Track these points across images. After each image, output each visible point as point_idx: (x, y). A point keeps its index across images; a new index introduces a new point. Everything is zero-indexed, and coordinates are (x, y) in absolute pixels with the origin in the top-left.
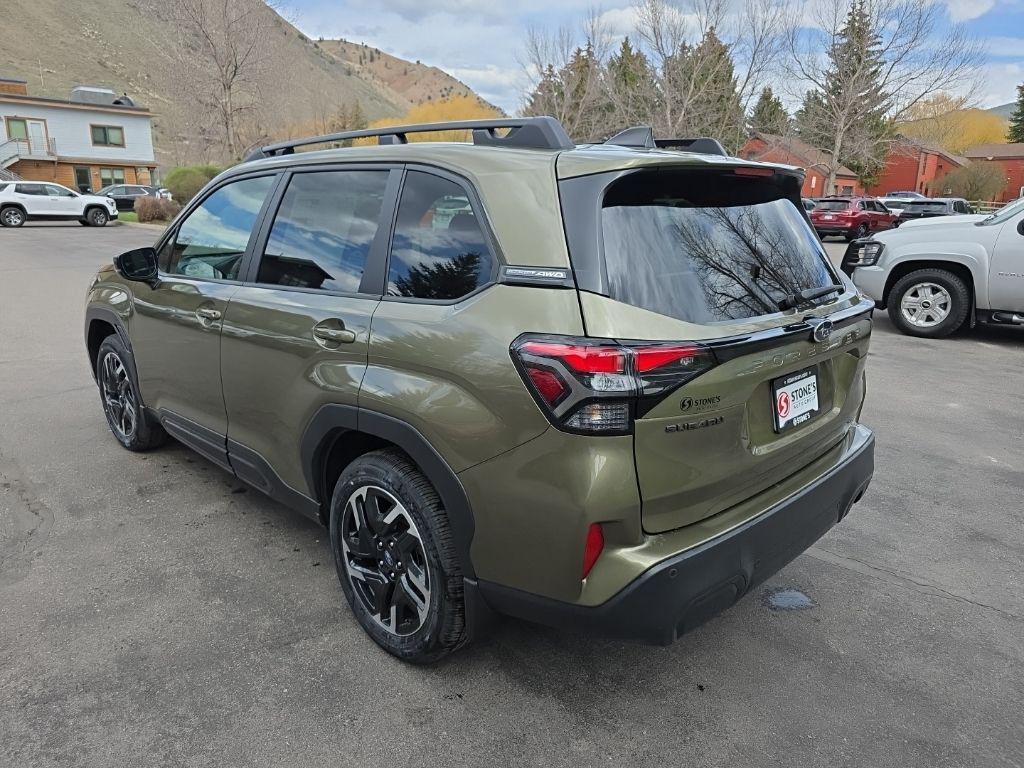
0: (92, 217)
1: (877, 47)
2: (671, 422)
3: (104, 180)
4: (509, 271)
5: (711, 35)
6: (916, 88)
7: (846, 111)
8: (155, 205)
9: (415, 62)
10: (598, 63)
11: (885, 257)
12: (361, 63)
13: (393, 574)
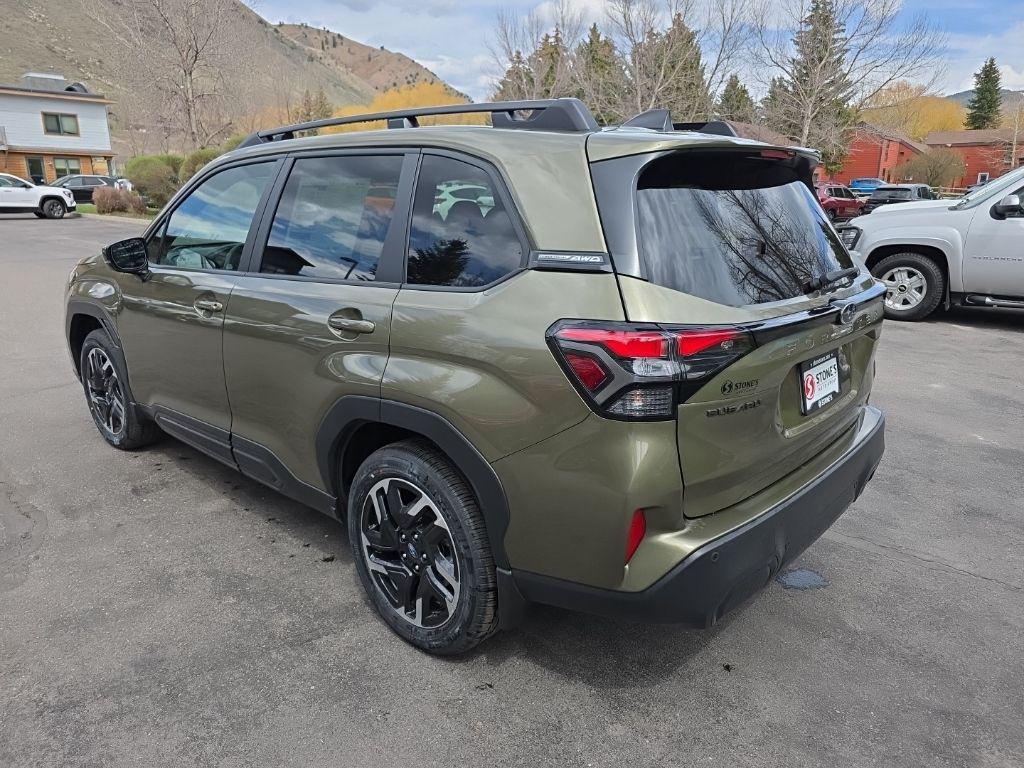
0: (48, 209)
1: (842, 35)
2: (710, 406)
3: (58, 171)
4: (541, 256)
5: (678, 21)
6: (880, 76)
7: (814, 98)
8: (115, 196)
9: (379, 48)
10: (566, 50)
11: (863, 241)
12: (323, 48)
13: (417, 567)
